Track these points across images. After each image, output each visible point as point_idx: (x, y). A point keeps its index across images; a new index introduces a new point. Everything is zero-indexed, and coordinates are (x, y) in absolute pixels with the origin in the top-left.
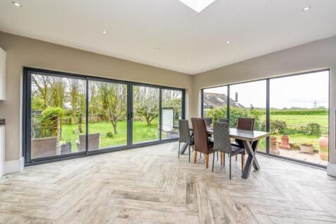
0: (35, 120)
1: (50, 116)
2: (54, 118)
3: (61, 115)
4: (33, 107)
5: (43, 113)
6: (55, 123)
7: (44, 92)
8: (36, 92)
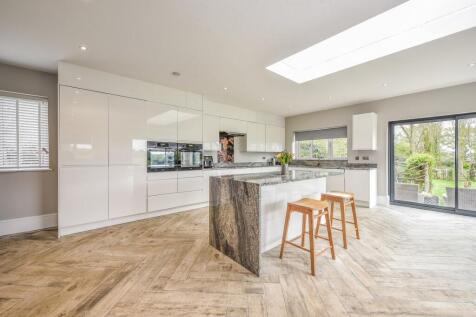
0: (399, 169)
1: (416, 164)
2: (421, 168)
3: (430, 164)
4: (397, 154)
5: (407, 162)
6: (422, 174)
7: (409, 133)
8: (400, 135)
